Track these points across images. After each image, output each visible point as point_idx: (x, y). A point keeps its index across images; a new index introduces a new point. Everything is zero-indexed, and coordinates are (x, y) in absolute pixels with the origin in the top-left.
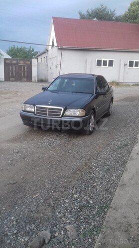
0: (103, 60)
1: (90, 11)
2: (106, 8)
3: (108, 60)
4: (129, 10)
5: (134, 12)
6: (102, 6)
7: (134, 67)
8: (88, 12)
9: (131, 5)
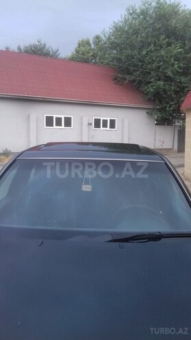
0: (55, 116)
1: (22, 48)
2: (45, 45)
3: (63, 117)
4: (77, 52)
5: (83, 54)
6: (39, 42)
7: (102, 128)
8: (19, 48)
9: (79, 45)
